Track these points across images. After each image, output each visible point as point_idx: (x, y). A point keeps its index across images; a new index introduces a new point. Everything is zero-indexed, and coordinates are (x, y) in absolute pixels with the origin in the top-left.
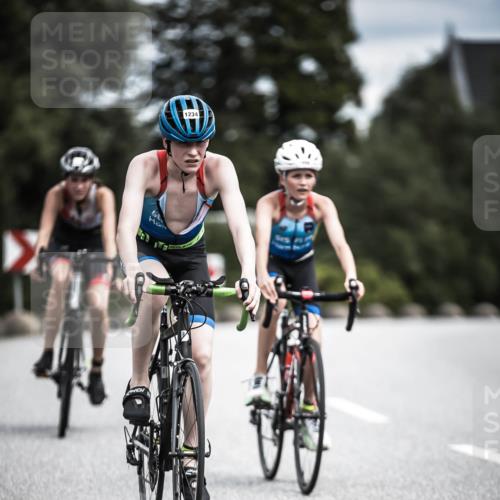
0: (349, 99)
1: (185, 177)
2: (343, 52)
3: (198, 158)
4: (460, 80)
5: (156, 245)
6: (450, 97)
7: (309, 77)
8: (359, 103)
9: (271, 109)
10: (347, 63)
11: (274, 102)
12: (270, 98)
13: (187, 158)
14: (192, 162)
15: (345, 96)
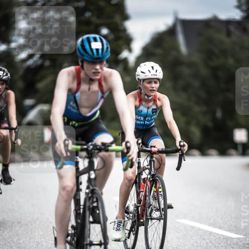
0: (126, 48)
1: (91, 82)
2: (122, 25)
3: (100, 71)
4: (181, 39)
5: (71, 124)
6: (176, 48)
10: (125, 30)
13: (94, 71)
14: (96, 73)
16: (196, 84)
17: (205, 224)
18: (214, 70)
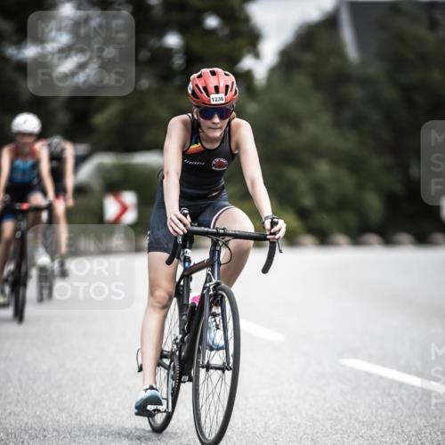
0: (249, 52)
4: (347, 34)
6: (339, 50)
7: (212, 32)
8: (257, 55)
9: (178, 61)
10: (247, 20)
11: (181, 55)
12: (177, 52)
15: (245, 50)
16: (375, 116)
17: (391, 367)
18: (407, 91)
